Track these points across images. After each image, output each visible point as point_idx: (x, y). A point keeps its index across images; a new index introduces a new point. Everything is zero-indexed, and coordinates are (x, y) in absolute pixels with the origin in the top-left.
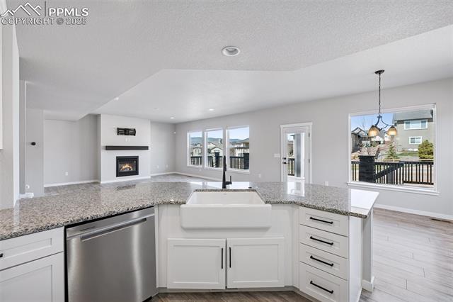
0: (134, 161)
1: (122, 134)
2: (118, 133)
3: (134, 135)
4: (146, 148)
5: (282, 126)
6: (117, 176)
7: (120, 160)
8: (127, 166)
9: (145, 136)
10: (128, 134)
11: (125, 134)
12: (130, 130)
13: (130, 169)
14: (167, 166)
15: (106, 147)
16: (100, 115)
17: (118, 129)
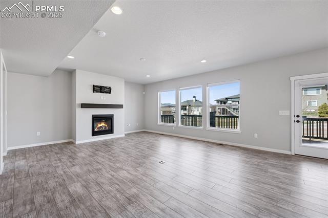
0: (109, 119)
1: (97, 92)
2: (94, 91)
3: (110, 93)
4: (121, 106)
5: (292, 79)
6: (93, 135)
7: (96, 119)
8: (103, 124)
9: (119, 95)
10: (103, 93)
11: (101, 92)
12: (106, 88)
13: (105, 128)
14: (137, 124)
15: (82, 104)
16: (75, 70)
17: (94, 86)
